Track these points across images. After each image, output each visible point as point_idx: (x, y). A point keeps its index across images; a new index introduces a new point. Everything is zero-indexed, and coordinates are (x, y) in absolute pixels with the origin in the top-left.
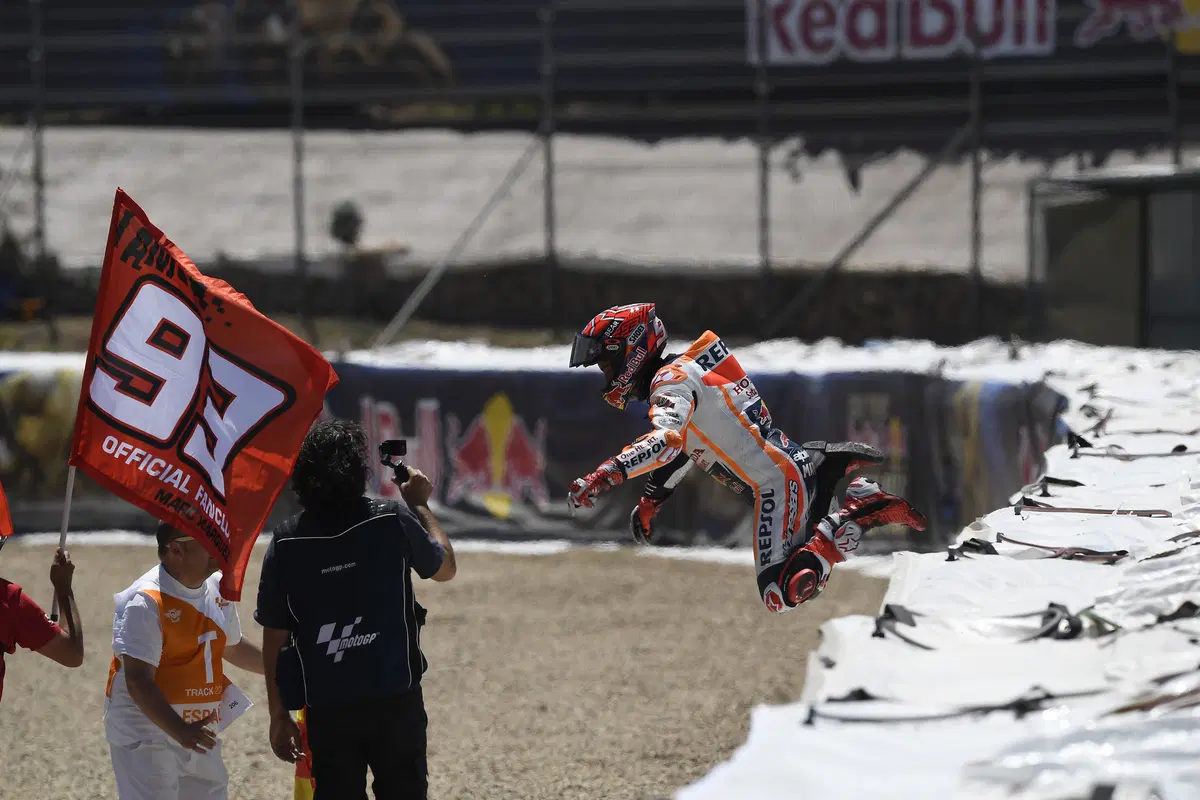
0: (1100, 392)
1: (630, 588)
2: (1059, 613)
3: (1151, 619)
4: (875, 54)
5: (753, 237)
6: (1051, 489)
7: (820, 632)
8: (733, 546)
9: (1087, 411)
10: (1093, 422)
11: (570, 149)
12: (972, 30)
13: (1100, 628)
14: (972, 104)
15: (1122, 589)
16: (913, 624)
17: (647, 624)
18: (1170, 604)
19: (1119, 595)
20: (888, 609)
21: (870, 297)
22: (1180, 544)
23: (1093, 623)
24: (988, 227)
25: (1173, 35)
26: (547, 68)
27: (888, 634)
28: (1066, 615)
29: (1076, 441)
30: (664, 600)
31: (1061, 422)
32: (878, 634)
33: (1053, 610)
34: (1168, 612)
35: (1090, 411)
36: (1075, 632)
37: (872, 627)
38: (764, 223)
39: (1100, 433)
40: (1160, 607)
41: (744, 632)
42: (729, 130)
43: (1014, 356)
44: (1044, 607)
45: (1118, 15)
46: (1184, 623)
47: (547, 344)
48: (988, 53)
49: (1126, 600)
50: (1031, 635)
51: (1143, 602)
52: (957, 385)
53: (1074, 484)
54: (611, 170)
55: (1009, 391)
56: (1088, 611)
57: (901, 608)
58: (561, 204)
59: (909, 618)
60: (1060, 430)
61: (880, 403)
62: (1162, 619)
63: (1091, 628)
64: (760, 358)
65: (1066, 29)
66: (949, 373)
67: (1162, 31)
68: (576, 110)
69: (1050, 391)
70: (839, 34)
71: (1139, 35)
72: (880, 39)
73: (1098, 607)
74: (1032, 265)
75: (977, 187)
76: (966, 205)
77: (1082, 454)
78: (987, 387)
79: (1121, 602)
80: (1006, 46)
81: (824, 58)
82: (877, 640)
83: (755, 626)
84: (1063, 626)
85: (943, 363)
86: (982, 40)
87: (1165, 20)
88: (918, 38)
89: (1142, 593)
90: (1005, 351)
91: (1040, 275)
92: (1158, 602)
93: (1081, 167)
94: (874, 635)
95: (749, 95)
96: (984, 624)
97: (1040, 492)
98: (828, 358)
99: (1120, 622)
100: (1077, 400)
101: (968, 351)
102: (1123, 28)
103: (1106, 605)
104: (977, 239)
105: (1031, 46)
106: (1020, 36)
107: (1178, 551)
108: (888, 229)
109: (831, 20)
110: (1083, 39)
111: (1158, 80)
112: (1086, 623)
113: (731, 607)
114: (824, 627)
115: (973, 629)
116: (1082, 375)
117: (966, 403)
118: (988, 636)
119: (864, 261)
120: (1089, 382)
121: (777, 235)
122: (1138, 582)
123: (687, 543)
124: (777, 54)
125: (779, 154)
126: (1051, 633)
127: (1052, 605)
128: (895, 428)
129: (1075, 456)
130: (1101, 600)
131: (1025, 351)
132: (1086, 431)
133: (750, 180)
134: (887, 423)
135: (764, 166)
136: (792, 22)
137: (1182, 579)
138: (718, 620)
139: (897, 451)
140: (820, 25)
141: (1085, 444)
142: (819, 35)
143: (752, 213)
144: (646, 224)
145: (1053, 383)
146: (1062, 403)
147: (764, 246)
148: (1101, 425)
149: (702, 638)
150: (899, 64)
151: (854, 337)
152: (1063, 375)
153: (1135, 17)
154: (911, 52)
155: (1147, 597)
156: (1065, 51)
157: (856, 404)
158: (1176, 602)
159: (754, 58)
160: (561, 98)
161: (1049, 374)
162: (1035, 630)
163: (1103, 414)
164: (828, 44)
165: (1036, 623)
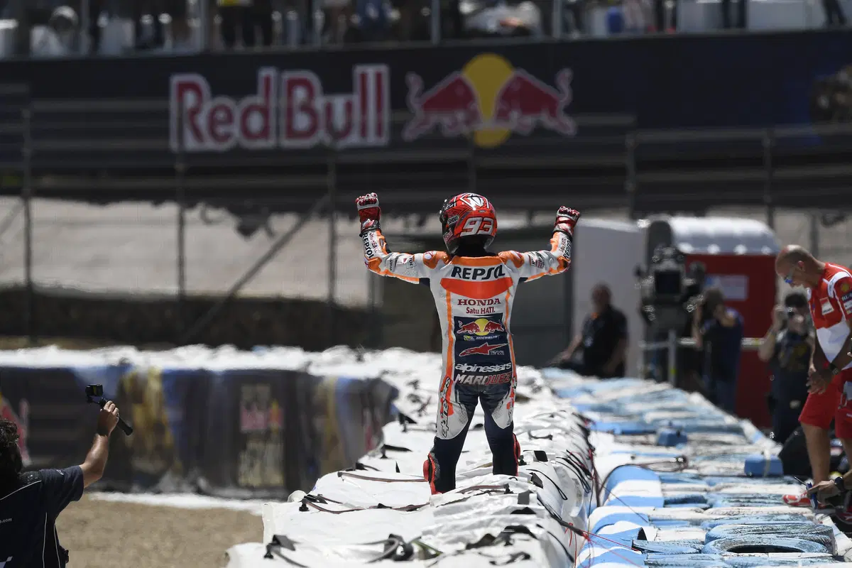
0: (422, 385)
1: (84, 522)
2: (397, 542)
3: (462, 546)
4: (261, 144)
5: (173, 273)
6: (388, 453)
7: (227, 554)
8: (159, 492)
9: (413, 398)
10: (418, 406)
11: (44, 209)
12: (330, 128)
13: (427, 553)
14: (330, 180)
15: (440, 525)
16: (293, 549)
17: (98, 549)
18: (475, 536)
19: (439, 529)
20: (275, 538)
21: (257, 316)
22: (466, 495)
23: (421, 549)
24: (341, 267)
25: (473, 134)
26: (27, 151)
27: (275, 556)
28: (401, 543)
29: (405, 419)
30: (109, 531)
31: (394, 407)
32: (269, 556)
33: (392, 539)
34: (474, 541)
35: (415, 399)
36: (408, 555)
37: (264, 552)
38: (181, 263)
39: (423, 413)
40: (467, 537)
41: (166, 554)
42: (157, 197)
43: (360, 359)
44: (386, 537)
45: (434, 118)
46: (486, 550)
47: (25, 347)
48: (342, 144)
49: (444, 533)
50: (375, 558)
51: (455, 534)
52: (318, 379)
53: (405, 450)
54: (73, 224)
55: (356, 383)
56: (417, 540)
57: (285, 537)
58: (37, 248)
59: (291, 545)
60: (393, 412)
61: (264, 390)
62: (469, 546)
63: (420, 552)
64: (179, 359)
65: (397, 128)
66: (313, 371)
67: (465, 130)
68: (47, 181)
69: (385, 384)
70: (235, 130)
71: (448, 132)
72: (264, 133)
73: (423, 537)
74: (372, 294)
75: (334, 239)
76: (325, 252)
77: (410, 430)
78: (341, 380)
79: (440, 534)
80: (354, 139)
81: (224, 146)
82: (268, 560)
83: (174, 550)
84: (400, 551)
85: (309, 364)
86: (338, 135)
87: (468, 122)
88: (292, 133)
89: (455, 527)
90: (353, 356)
91: (378, 301)
92: (466, 534)
93: (407, 225)
94: (266, 557)
95: (170, 172)
96: (343, 550)
97: (381, 455)
98: (227, 360)
99: (440, 549)
100: (405, 391)
101: (327, 355)
102: (438, 127)
103: (429, 536)
104: (332, 276)
105: (372, 139)
106: (364, 132)
107: (464, 500)
108: (269, 269)
109: (230, 119)
110: (409, 134)
111: (461, 165)
112: (416, 549)
113: (156, 536)
114: (230, 551)
115: (336, 553)
116: (408, 373)
117: (326, 391)
118: (346, 557)
119: (253, 290)
120: (412, 378)
121: (190, 271)
122: (450, 521)
123: (125, 491)
124: (191, 144)
125: (193, 215)
126: (391, 556)
127: (391, 536)
128: (275, 408)
129: (405, 430)
130: (426, 533)
131: (367, 356)
132: (412, 412)
133: (172, 232)
134: (269, 406)
135: (182, 223)
136: (202, 120)
137: (484, 518)
138: (147, 545)
139: (276, 425)
140: (222, 123)
141: (411, 421)
142: (221, 130)
143: (173, 255)
144: (98, 262)
145: (387, 378)
146: (394, 393)
147: (181, 279)
148: (423, 407)
149: (137, 559)
150: (278, 151)
151: (245, 345)
152: (395, 373)
153: (446, 120)
154: (287, 143)
155: (458, 531)
156: (396, 143)
157: (247, 392)
158: (479, 534)
159: (174, 145)
160: (37, 173)
161: (385, 372)
162: (380, 553)
163: (424, 401)
164: (227, 136)
165: (380, 549)
